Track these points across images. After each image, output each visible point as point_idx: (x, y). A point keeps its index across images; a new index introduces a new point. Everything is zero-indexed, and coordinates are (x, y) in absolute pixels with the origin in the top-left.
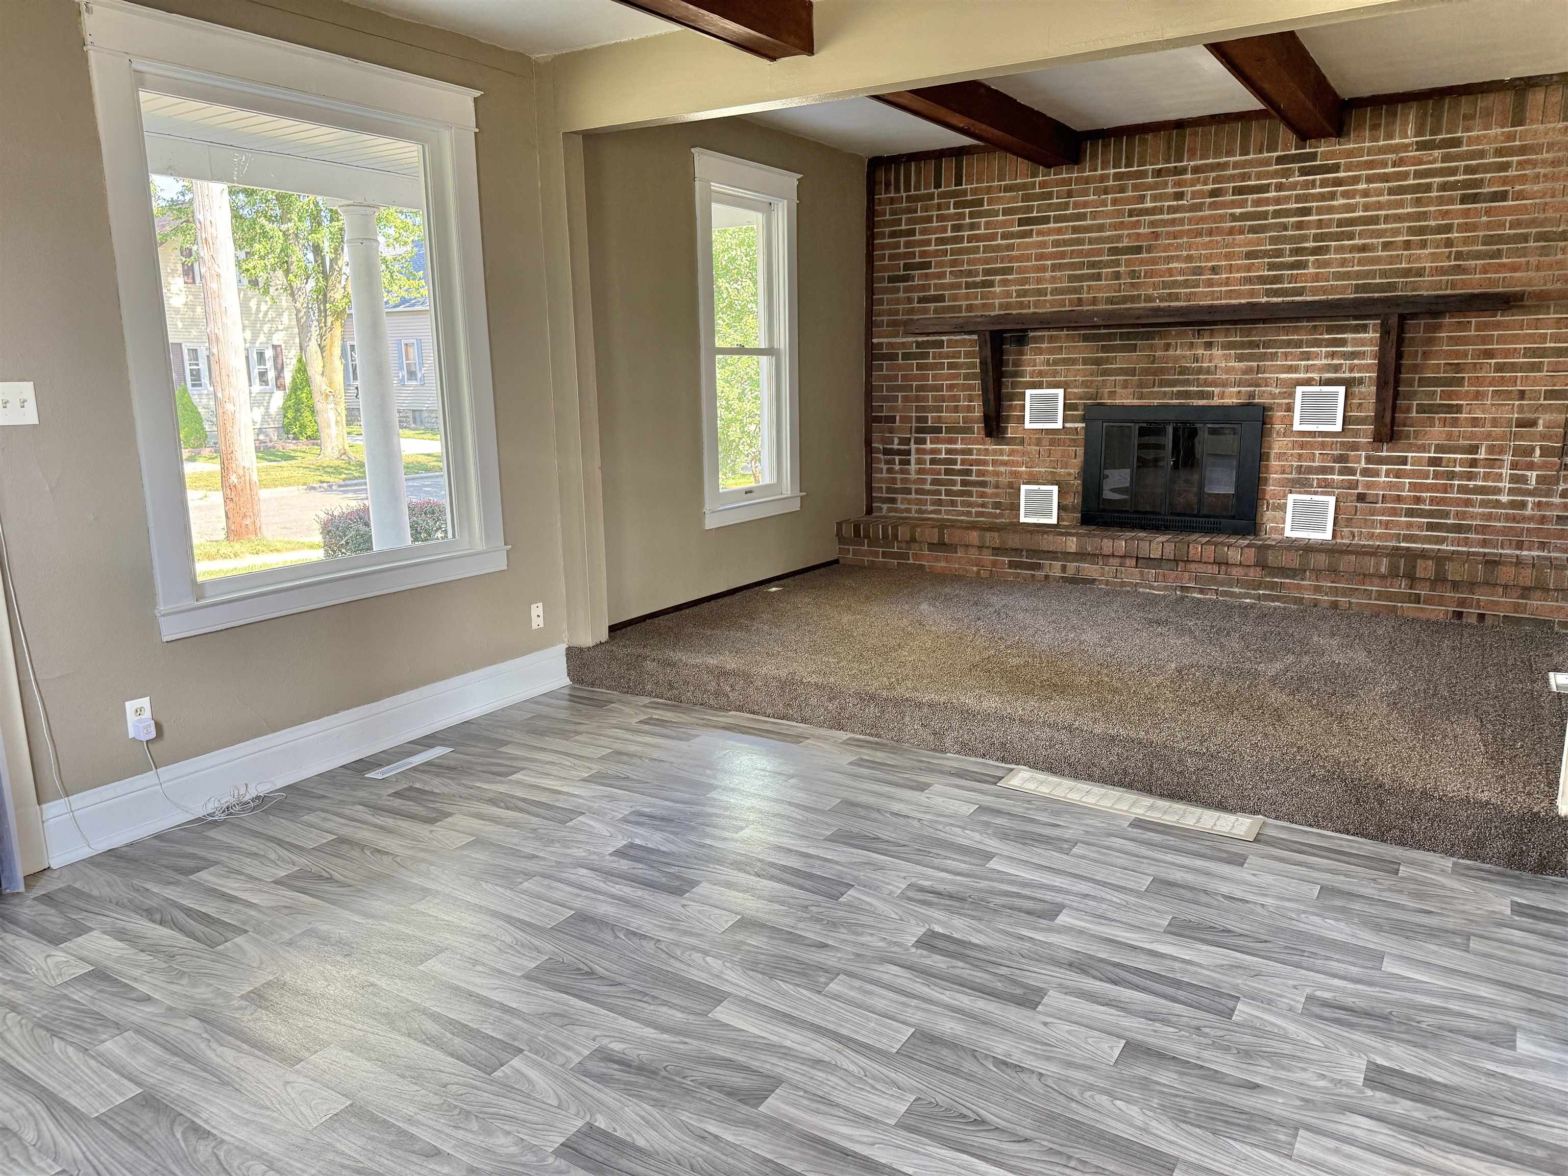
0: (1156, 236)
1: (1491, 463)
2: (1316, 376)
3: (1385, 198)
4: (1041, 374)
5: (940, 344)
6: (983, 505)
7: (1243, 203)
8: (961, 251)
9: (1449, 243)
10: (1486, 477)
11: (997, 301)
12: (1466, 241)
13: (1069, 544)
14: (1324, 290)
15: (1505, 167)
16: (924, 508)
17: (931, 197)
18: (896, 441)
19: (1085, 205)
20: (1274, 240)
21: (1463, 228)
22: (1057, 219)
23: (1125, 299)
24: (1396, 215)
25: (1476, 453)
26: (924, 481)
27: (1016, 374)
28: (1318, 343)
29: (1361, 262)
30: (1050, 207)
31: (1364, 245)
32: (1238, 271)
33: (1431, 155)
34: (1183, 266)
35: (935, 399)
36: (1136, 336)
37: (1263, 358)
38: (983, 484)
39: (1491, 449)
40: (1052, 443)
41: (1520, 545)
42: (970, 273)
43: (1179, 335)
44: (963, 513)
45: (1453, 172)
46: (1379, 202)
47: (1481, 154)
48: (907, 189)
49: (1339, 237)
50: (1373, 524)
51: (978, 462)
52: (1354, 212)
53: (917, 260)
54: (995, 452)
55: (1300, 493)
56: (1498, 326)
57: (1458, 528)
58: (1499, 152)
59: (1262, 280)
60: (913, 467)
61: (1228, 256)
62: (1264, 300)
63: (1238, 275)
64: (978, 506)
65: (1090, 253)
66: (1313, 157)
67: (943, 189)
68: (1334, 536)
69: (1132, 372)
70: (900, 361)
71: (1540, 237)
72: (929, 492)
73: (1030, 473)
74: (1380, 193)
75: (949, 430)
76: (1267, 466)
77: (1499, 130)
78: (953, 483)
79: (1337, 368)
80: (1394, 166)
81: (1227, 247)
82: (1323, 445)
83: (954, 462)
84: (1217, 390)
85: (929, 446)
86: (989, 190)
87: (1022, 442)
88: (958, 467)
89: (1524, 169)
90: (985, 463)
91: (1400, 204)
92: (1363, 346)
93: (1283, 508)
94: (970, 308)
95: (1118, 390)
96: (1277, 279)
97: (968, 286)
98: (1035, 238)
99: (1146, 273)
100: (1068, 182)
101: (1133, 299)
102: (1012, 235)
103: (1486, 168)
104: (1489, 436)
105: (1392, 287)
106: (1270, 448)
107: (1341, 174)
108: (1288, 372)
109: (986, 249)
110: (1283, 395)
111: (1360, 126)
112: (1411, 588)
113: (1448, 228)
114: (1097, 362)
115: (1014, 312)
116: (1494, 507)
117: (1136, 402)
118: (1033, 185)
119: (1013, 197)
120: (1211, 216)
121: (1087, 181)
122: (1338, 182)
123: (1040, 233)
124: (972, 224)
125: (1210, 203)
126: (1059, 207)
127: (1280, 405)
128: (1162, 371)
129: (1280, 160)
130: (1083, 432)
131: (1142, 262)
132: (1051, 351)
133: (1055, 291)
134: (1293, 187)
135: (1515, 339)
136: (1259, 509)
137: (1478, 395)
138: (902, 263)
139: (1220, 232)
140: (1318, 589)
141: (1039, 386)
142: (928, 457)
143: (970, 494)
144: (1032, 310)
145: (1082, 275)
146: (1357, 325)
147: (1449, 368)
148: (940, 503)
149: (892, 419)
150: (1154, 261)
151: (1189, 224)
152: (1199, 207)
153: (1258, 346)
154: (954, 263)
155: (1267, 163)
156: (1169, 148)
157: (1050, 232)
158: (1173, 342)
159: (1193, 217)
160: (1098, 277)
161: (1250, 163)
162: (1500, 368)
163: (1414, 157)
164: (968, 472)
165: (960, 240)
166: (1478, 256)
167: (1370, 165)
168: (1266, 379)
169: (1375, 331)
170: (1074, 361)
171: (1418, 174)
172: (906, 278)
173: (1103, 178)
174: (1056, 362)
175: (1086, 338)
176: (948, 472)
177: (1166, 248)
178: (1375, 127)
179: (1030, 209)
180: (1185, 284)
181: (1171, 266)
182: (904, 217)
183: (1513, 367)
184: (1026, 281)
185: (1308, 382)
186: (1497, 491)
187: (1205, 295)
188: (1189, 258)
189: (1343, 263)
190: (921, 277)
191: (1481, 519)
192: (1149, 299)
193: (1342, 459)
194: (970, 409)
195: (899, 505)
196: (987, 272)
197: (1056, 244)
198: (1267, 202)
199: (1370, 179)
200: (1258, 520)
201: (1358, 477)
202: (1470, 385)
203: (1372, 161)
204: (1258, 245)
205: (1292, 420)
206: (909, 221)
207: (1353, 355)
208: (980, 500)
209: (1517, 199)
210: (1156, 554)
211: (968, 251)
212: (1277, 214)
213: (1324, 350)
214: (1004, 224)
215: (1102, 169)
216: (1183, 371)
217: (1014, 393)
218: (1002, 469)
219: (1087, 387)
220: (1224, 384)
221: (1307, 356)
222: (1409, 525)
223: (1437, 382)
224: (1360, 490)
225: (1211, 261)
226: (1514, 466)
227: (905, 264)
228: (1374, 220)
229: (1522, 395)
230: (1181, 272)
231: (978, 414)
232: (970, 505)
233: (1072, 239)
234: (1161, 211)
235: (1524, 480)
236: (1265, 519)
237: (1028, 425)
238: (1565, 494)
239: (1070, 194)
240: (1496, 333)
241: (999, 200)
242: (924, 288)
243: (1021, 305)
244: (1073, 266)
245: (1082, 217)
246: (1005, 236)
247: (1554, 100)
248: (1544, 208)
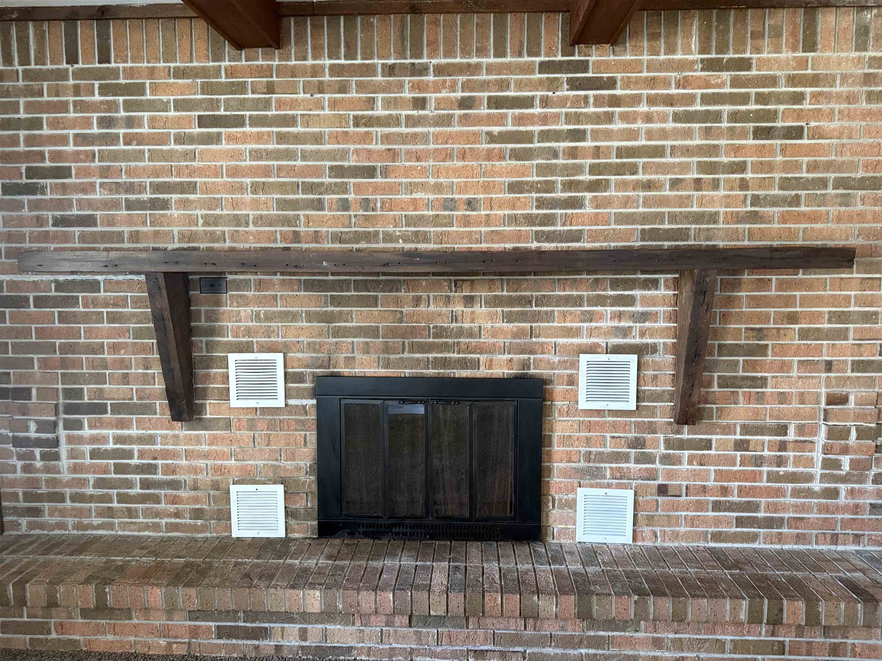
0: (393, 155)
1: (800, 445)
2: (601, 341)
3: (670, 125)
4: (248, 332)
5: (94, 286)
6: (177, 515)
7: (501, 120)
8: (115, 156)
9: (744, 185)
10: (797, 461)
11: (176, 230)
12: (762, 184)
13: (310, 600)
14: (606, 236)
15: (798, 98)
16: (86, 521)
17: (62, 75)
18: (33, 426)
19: (293, 104)
20: (542, 170)
21: (760, 167)
22: (255, 122)
23: (358, 237)
24: (683, 146)
25: (786, 434)
26: (83, 483)
27: (212, 332)
28: (601, 301)
29: (647, 203)
30: (242, 104)
31: (649, 181)
32: (500, 207)
33: (719, 77)
34: (432, 197)
35: (92, 364)
36: (376, 285)
37: (536, 317)
38: (175, 485)
39: (801, 430)
40: (271, 426)
41: (835, 539)
42: (130, 188)
43: (431, 287)
44: (147, 527)
45: (744, 99)
46: (663, 130)
47: (773, 81)
48: (25, 61)
49: (619, 170)
50: (677, 521)
51: (165, 454)
52: (636, 139)
53: (48, 164)
54: (189, 440)
55: (592, 486)
56: (799, 285)
57: (769, 523)
58: (792, 80)
59: (530, 220)
60: (65, 462)
61: (487, 188)
62: (534, 245)
63: (500, 213)
64: (170, 516)
65: (305, 172)
66: (583, 66)
67: (80, 65)
68: (634, 539)
69: (373, 332)
70: (32, 309)
71: (839, 183)
72: (91, 499)
73: (243, 469)
74: (664, 119)
75: (117, 409)
76: (549, 453)
77: (791, 55)
78: (129, 484)
79: (625, 332)
80: (678, 87)
81: (484, 175)
82: (614, 426)
83: (129, 455)
84: (483, 358)
85: (87, 432)
86: (152, 72)
87: (228, 425)
88: (135, 461)
89: (818, 103)
90: (174, 455)
91: (688, 134)
92: (654, 305)
93: (572, 504)
94: (135, 237)
95: (358, 356)
96: (548, 220)
97: (130, 205)
98: (224, 146)
99: (383, 202)
100: (267, 72)
101: (368, 237)
102: (190, 139)
103: (779, 99)
104: (797, 415)
105: (684, 234)
106: (551, 430)
107: (618, 92)
108: (568, 336)
109: (153, 156)
110: (563, 364)
111: (636, 34)
112: (772, 635)
113: (741, 167)
114: (328, 318)
115: (202, 246)
116: (806, 497)
117: (382, 372)
118: (217, 72)
119: (189, 86)
120: (463, 133)
121: (293, 72)
122: (615, 101)
123: (230, 138)
124: (129, 118)
125: (461, 117)
126: (256, 104)
127: (560, 376)
128: (413, 332)
129: (545, 67)
130: (314, 412)
131: (377, 189)
132: (260, 301)
133: (259, 220)
134: (562, 102)
135: (819, 301)
136: (544, 508)
137: (784, 367)
138: (23, 167)
139: (475, 154)
140: (657, 643)
141: (247, 348)
142: (87, 448)
143: (156, 499)
144: (228, 244)
145: (297, 201)
146: (646, 280)
147: (751, 334)
148: (111, 513)
149: (26, 394)
150: (392, 189)
151: (436, 142)
152: (446, 121)
153: (530, 303)
154: (105, 172)
155: (528, 69)
156: (403, 38)
157: (245, 138)
158: (424, 295)
159: (440, 134)
160: (319, 205)
161: (509, 68)
162: (804, 334)
163: (700, 77)
164: (151, 469)
165: (113, 139)
166: (775, 202)
167: (652, 83)
168: (542, 344)
169: (667, 287)
170: (294, 317)
171: (706, 99)
172: (31, 189)
173: (316, 71)
174: (269, 317)
175: (309, 286)
176: (119, 469)
177: (407, 172)
178: (654, 37)
179: (214, 105)
180: (436, 221)
181: (415, 196)
182: (22, 101)
183: (819, 334)
184: (217, 203)
185: (592, 350)
186: (809, 478)
187: (461, 236)
188: (438, 188)
189: (626, 202)
190: (55, 188)
191: (795, 512)
192: (389, 238)
193: (638, 443)
194: (146, 379)
195: (46, 518)
196: (158, 188)
197: (256, 155)
198: (530, 119)
199: (652, 101)
200: (544, 523)
201: (658, 465)
202: (774, 354)
203: (654, 79)
204: (523, 175)
205: (576, 395)
206: (30, 107)
207: (644, 317)
208: (172, 508)
209: (813, 138)
210: (438, 610)
211: (126, 156)
212: (545, 136)
213: (609, 309)
214: (178, 122)
215: (314, 58)
216: (440, 332)
217: (211, 358)
218: (201, 463)
219: (315, 351)
220: (491, 350)
221: (590, 317)
222: (717, 522)
223: (736, 350)
224: (660, 481)
225: (466, 192)
226: (826, 450)
227: (28, 169)
228: (659, 151)
229: (829, 366)
230: (429, 205)
231: (159, 386)
232: (157, 514)
233: (278, 151)
234: (395, 121)
235: (837, 465)
236: (551, 520)
237: (234, 403)
238: (879, 479)
239: (270, 89)
240: (798, 293)
241: (168, 88)
242: (60, 204)
243: (212, 237)
244: (282, 187)
245: (290, 121)
246: (180, 140)
247: (844, 25)
248: (841, 150)
